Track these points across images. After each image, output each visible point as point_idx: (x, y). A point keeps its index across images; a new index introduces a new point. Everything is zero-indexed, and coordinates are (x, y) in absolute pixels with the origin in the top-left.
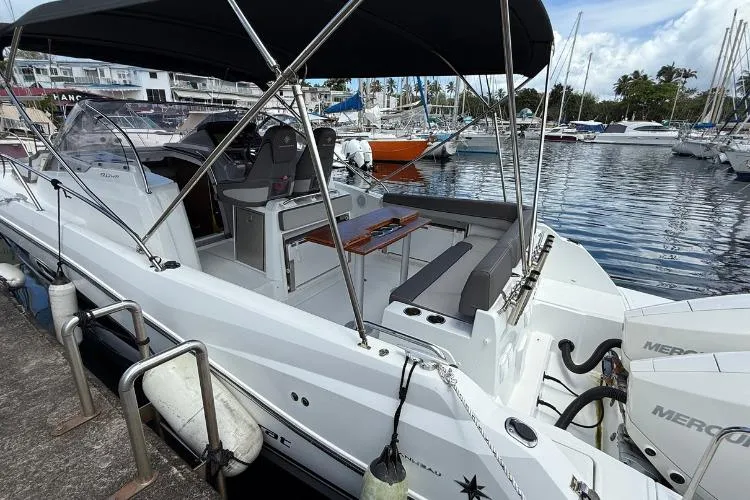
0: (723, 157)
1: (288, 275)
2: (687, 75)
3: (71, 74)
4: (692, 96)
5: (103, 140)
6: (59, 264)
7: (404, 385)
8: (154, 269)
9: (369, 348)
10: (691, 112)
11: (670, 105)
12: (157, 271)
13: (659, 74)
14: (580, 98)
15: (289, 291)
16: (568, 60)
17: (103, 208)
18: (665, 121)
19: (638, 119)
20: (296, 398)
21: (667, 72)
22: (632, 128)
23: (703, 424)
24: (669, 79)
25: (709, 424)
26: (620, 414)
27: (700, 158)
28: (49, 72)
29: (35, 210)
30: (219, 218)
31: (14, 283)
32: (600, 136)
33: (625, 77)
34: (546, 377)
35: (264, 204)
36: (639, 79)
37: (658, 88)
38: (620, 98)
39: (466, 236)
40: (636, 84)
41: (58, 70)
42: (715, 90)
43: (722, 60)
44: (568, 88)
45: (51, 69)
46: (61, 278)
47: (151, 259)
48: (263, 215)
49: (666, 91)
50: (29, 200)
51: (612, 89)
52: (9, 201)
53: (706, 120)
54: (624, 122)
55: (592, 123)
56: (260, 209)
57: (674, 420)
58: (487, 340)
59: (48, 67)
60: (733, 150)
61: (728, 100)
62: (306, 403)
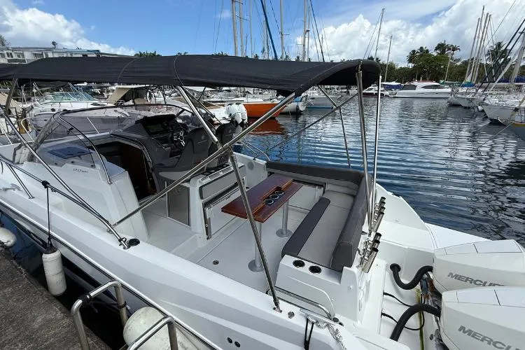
0: (480, 108)
1: (207, 228)
2: (454, 49)
3: (23, 56)
4: (459, 64)
5: (53, 110)
6: (49, 239)
7: (307, 339)
8: (122, 247)
9: (281, 311)
10: (458, 75)
11: (444, 70)
12: (124, 248)
13: (436, 49)
14: (385, 65)
15: (208, 239)
16: (376, 40)
17: (84, 205)
18: (442, 81)
19: (424, 80)
20: (230, 341)
21: (441, 47)
22: (420, 87)
23: (492, 340)
24: (443, 52)
25: (495, 340)
26: (436, 323)
27: (465, 108)
28: (6, 55)
29: (27, 197)
30: (152, 182)
31: (9, 244)
32: (400, 93)
33: (414, 51)
34: (385, 294)
35: (188, 181)
36: (424, 52)
37: (436, 58)
38: (411, 65)
39: (324, 192)
40: (421, 56)
41: (13, 54)
42: (472, 59)
43: (476, 39)
44: (377, 59)
45: (7, 53)
46: (52, 249)
47: (120, 240)
48: (188, 189)
49: (441, 60)
50: (22, 189)
51: (406, 59)
52: (6, 190)
53: (468, 79)
54: (415, 83)
55: (394, 83)
56: (186, 185)
57: (473, 336)
58: (351, 287)
59: (5, 52)
60: (487, 105)
61: (482, 65)
62: (238, 345)
